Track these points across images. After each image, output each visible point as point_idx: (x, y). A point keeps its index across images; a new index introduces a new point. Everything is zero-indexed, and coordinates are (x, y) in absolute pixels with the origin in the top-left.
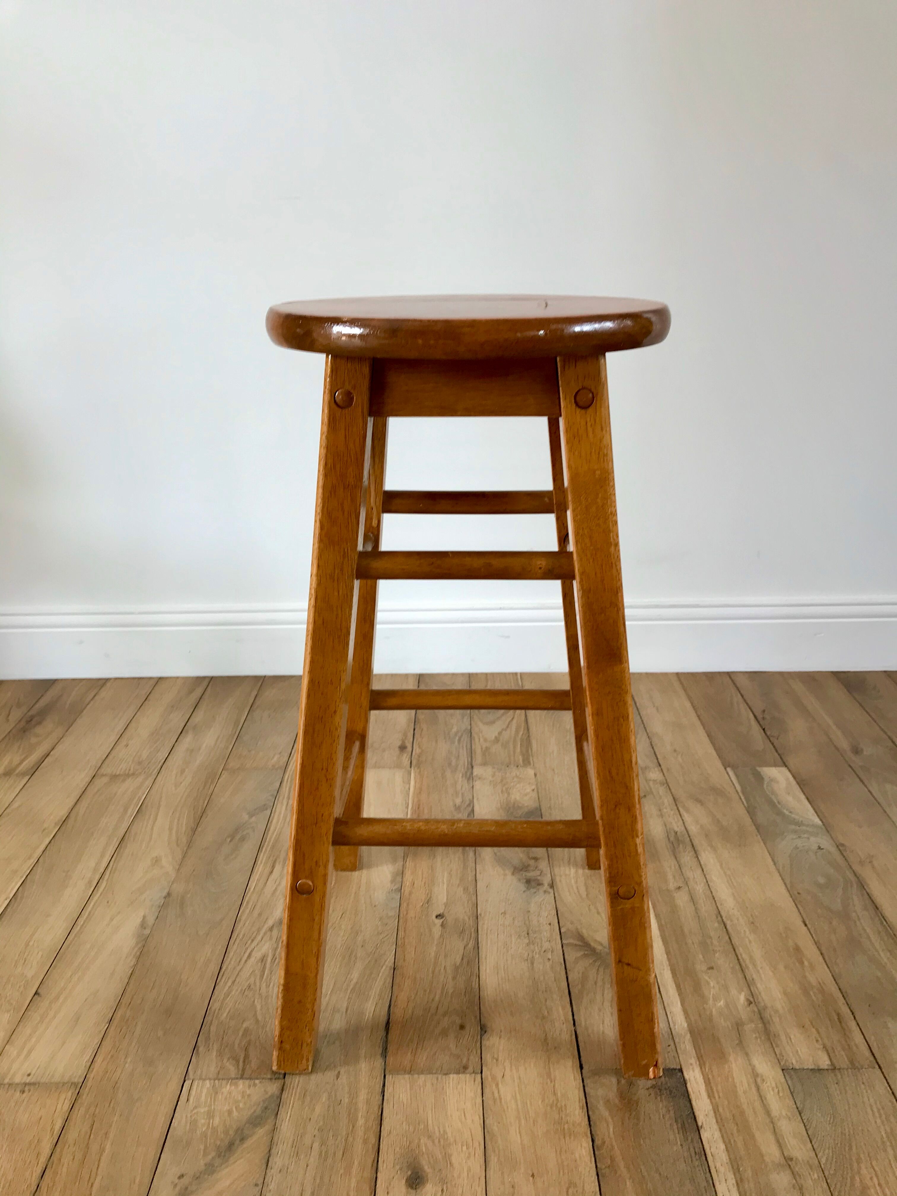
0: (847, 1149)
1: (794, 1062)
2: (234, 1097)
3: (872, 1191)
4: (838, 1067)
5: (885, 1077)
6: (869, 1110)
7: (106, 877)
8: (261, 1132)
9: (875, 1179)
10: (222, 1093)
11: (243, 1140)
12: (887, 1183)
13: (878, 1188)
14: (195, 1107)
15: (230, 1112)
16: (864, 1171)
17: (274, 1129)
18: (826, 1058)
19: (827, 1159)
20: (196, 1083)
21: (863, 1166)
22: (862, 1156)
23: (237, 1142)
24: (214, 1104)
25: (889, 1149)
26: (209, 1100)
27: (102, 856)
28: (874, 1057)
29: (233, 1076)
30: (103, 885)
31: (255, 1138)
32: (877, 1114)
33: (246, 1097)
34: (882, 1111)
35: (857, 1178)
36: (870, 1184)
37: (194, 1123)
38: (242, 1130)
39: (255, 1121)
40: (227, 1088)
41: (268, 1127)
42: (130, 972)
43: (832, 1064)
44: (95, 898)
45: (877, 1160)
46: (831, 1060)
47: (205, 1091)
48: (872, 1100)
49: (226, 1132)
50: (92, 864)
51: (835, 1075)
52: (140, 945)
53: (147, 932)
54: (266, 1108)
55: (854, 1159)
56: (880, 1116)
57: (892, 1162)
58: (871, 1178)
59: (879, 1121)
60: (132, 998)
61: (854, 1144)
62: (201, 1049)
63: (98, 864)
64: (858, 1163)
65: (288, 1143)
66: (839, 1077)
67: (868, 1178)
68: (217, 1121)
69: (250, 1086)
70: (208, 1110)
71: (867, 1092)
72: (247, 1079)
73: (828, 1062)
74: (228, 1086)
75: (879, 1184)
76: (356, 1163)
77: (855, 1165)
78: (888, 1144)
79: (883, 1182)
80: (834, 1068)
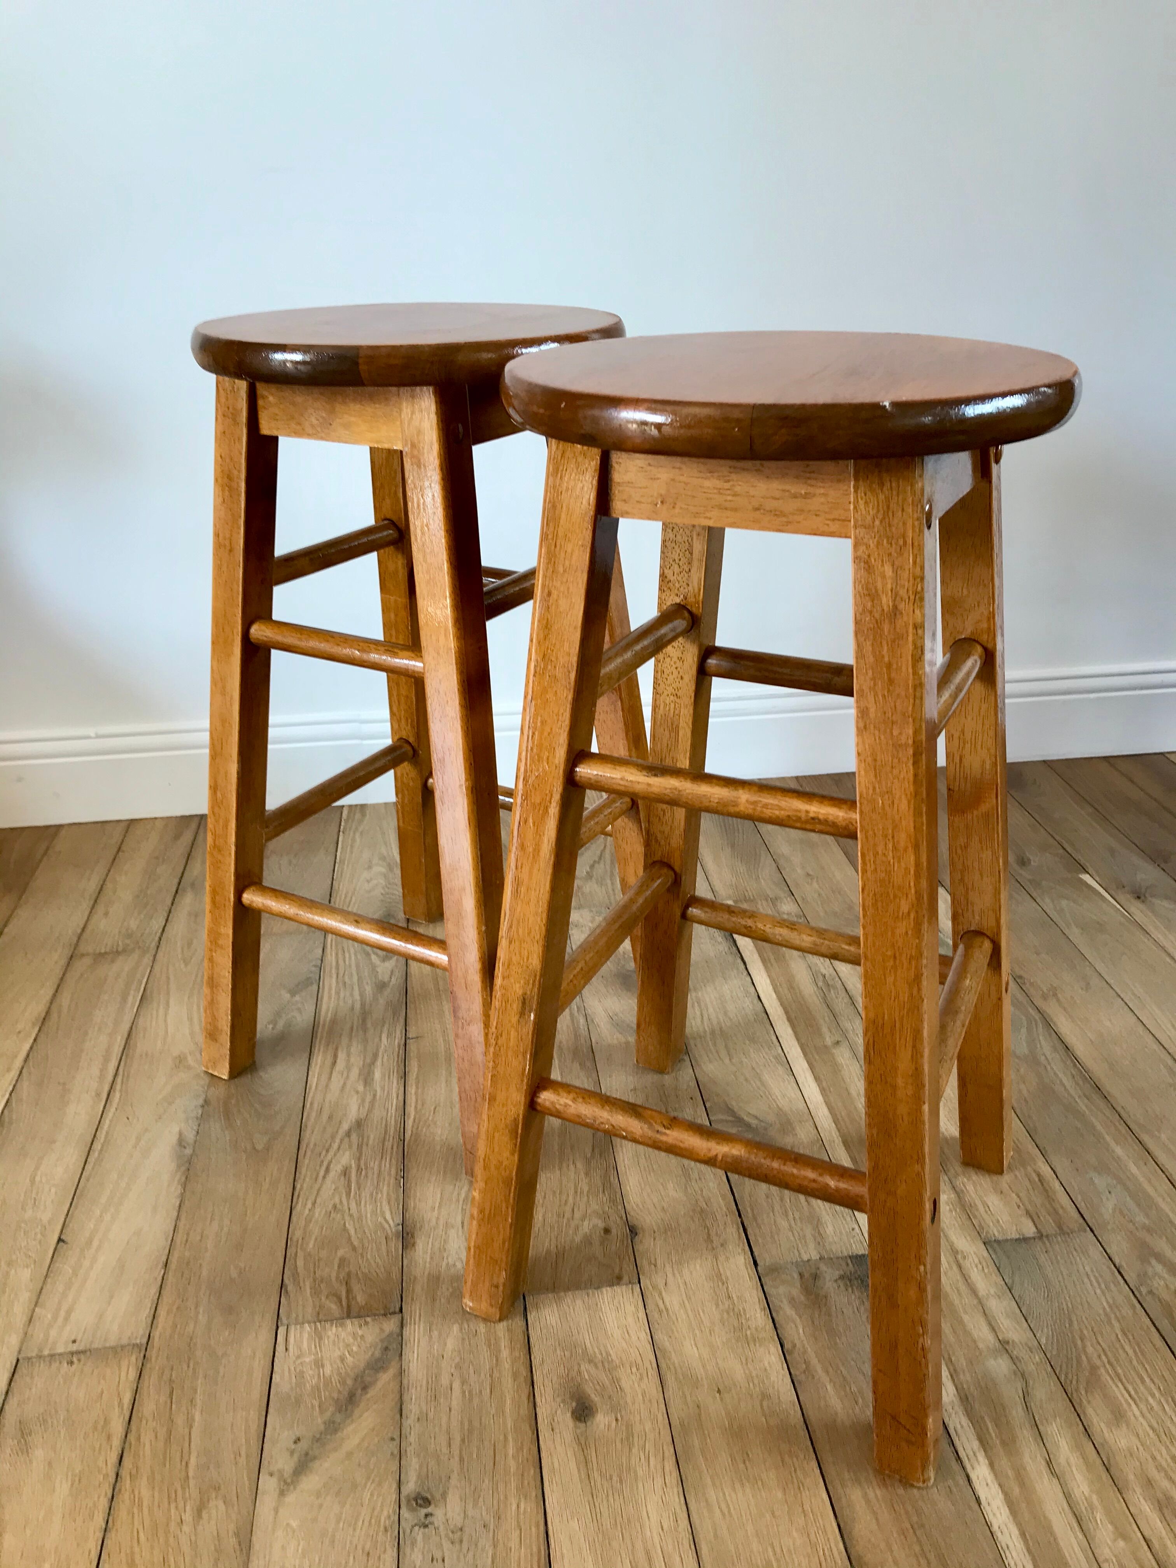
0: (1067, 1325)
1: (995, 1233)
2: (344, 1340)
3: (1102, 1370)
4: (1045, 1234)
5: (1098, 1241)
6: (1086, 1280)
7: (118, 1087)
8: (385, 1378)
9: (1104, 1357)
10: (328, 1337)
11: (365, 1388)
12: (1117, 1360)
13: (1108, 1366)
14: (298, 1357)
15: (342, 1359)
16: (1090, 1349)
17: (401, 1372)
18: (1031, 1224)
19: (1047, 1339)
20: (292, 1328)
21: (1088, 1344)
22: (1085, 1332)
23: (359, 1391)
24: (321, 1351)
25: (1114, 1322)
26: (313, 1346)
27: (106, 1059)
28: (1084, 1219)
29: (338, 1316)
30: (116, 1096)
31: (380, 1384)
32: (1095, 1284)
33: (359, 1339)
34: (1100, 1280)
35: (1084, 1358)
36: (1098, 1363)
37: (301, 1375)
38: (362, 1377)
39: (377, 1366)
40: (332, 1331)
41: (392, 1371)
42: (178, 1203)
43: (1039, 1231)
44: (110, 1114)
45: (1102, 1334)
46: (1036, 1227)
47: (306, 1336)
48: (1087, 1268)
49: (343, 1382)
50: (95, 1071)
51: (1044, 1243)
52: (183, 1169)
53: (188, 1151)
54: (386, 1349)
55: (1077, 1337)
56: (1099, 1284)
57: (1119, 1336)
58: (1099, 1356)
59: (1098, 1291)
60: (188, 1234)
61: (1074, 1319)
62: (290, 1287)
63: (103, 1070)
64: (1082, 1341)
65: (421, 1386)
66: (1048, 1244)
67: (1095, 1355)
68: (328, 1370)
69: (360, 1326)
70: (315, 1360)
71: (1080, 1259)
72: (355, 1317)
73: (1034, 1229)
74: (334, 1328)
75: (1109, 1362)
76: (508, 1402)
77: (1079, 1342)
78: (1113, 1316)
79: (1113, 1360)
80: (1040, 1236)
